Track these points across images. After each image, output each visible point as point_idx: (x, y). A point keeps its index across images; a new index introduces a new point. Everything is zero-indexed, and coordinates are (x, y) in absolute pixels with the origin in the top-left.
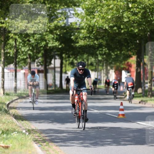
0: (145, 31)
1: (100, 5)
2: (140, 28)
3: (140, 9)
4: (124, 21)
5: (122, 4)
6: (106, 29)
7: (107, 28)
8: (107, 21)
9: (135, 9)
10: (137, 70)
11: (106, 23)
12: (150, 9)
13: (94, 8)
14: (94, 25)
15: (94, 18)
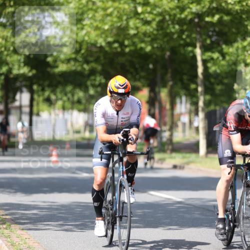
0: (162, 49)
1: (91, 9)
2: (155, 45)
3: (156, 15)
4: (129, 34)
5: (126, 6)
6: (101, 47)
7: (103, 44)
8: (102, 33)
9: (147, 15)
10: (149, 110)
11: (101, 37)
12: (170, 15)
13: (82, 14)
14: (83, 41)
15: (82, 29)
